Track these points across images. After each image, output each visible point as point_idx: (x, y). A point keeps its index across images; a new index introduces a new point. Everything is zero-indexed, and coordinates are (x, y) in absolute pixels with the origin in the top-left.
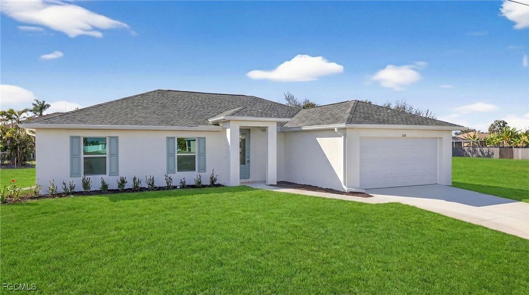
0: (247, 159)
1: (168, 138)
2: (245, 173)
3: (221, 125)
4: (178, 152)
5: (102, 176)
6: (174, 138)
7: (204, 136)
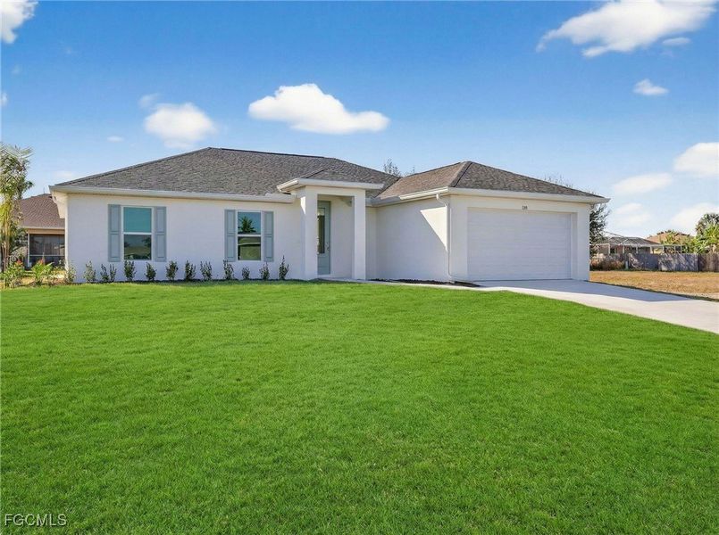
0: (326, 245)
1: (227, 211)
2: (324, 266)
3: (293, 193)
4: (239, 233)
5: (149, 262)
6: (234, 211)
7: (272, 210)
